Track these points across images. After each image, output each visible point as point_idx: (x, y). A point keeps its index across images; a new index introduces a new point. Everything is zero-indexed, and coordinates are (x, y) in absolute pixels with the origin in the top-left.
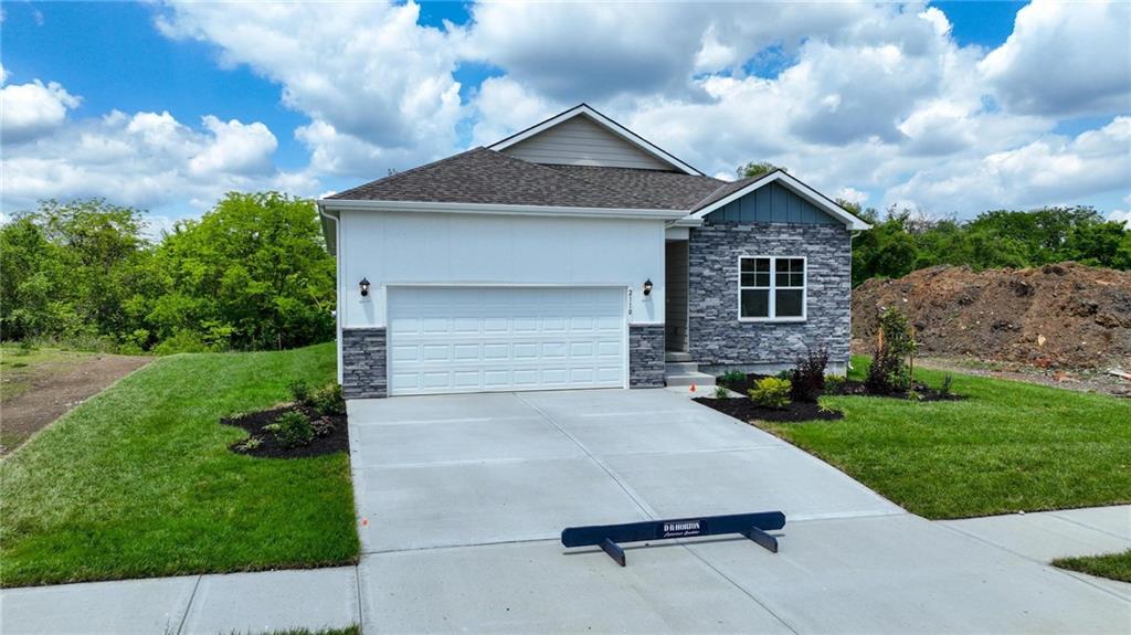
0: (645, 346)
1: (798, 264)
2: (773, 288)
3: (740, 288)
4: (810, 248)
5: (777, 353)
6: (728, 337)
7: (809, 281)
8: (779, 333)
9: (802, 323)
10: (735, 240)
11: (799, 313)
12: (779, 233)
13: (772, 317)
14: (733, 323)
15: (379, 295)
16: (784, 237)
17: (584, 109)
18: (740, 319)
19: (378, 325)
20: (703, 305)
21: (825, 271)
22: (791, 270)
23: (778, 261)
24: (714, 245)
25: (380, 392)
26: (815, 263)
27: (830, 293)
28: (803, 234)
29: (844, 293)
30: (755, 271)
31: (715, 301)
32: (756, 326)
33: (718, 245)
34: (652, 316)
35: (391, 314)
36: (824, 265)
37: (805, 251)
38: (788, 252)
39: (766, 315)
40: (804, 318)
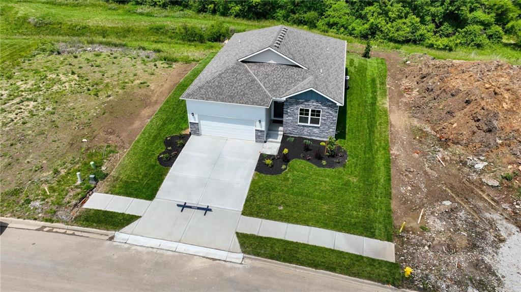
0: (259, 134)
1: (319, 112)
2: (310, 117)
3: (299, 116)
4: (323, 108)
5: (309, 133)
6: (295, 127)
7: (322, 116)
8: (311, 128)
9: (318, 127)
10: (298, 103)
11: (318, 124)
12: (313, 103)
13: (309, 124)
14: (296, 124)
15: (196, 116)
16: (314, 104)
17: (269, 48)
18: (299, 124)
19: (197, 122)
20: (287, 119)
21: (327, 114)
22: (316, 113)
23: (312, 110)
24: (291, 104)
25: (198, 134)
26: (325, 111)
27: (329, 120)
28: (321, 104)
29: (333, 121)
30: (304, 112)
31: (291, 118)
32: (303, 126)
33: (292, 104)
34: (261, 128)
35: (199, 120)
36: (327, 112)
37: (322, 108)
38: (315, 108)
39: (307, 123)
40: (319, 126)
